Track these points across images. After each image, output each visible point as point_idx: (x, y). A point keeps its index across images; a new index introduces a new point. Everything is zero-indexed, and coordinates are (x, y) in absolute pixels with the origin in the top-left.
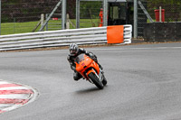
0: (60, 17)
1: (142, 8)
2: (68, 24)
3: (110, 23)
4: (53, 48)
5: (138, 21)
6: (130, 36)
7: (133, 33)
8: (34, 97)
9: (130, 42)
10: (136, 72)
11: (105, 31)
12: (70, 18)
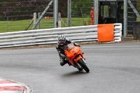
2: (60, 22)
4: (46, 45)
6: (120, 34)
7: (123, 31)
9: (120, 40)
10: (125, 69)
11: (96, 29)
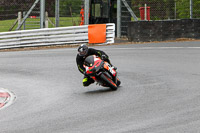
0: (38, 15)
1: (126, 5)
3: (92, 21)
4: (32, 48)
5: (122, 19)
6: (113, 35)
7: (116, 32)
8: (11, 100)
9: (113, 42)
12: (49, 16)
